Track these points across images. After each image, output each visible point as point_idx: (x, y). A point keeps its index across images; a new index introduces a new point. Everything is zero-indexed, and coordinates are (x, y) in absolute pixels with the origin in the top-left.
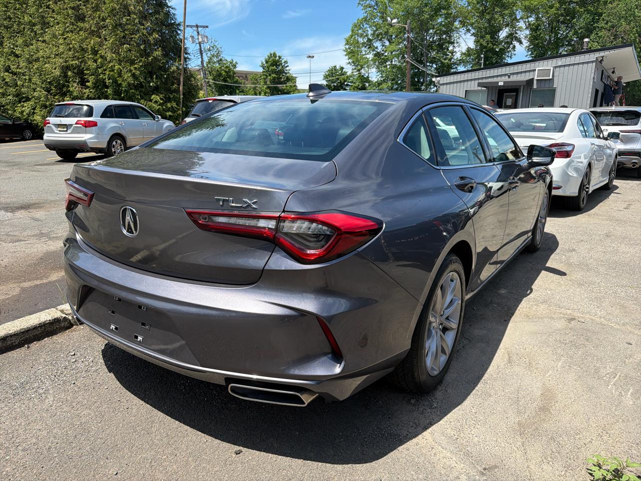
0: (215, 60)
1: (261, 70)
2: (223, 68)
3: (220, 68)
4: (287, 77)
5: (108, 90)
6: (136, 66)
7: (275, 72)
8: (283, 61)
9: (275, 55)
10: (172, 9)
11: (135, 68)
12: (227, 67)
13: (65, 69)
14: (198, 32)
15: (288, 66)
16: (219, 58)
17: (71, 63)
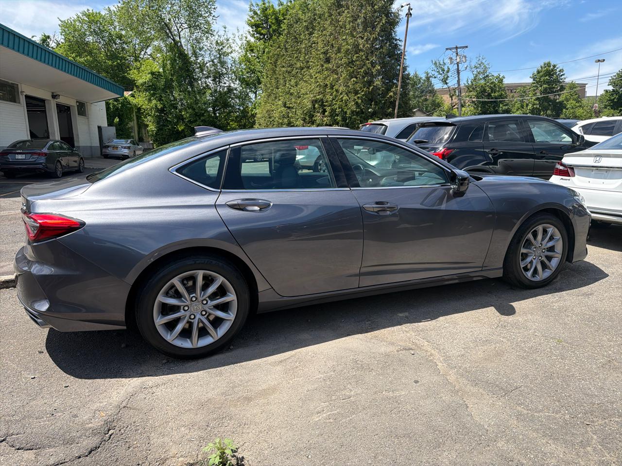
0: (481, 76)
1: (531, 81)
2: (488, 84)
3: (485, 84)
4: (562, 86)
5: (338, 118)
6: (359, 95)
7: (547, 83)
8: (558, 70)
9: (549, 64)
10: (400, 41)
11: (358, 97)
12: (492, 83)
13: (314, 102)
14: (457, 54)
15: (563, 75)
16: (486, 74)
17: (318, 97)
